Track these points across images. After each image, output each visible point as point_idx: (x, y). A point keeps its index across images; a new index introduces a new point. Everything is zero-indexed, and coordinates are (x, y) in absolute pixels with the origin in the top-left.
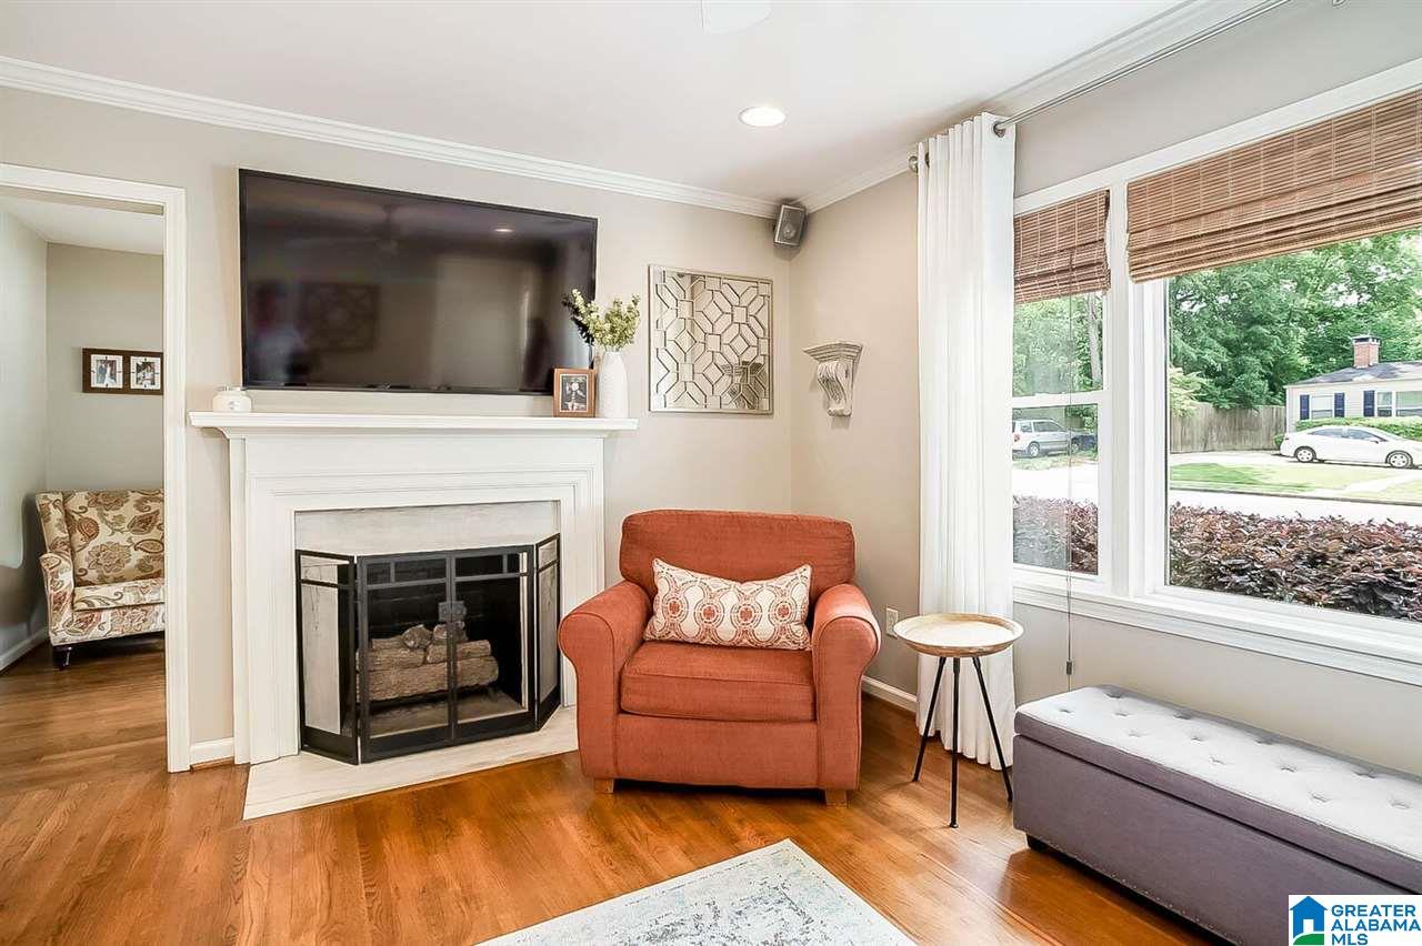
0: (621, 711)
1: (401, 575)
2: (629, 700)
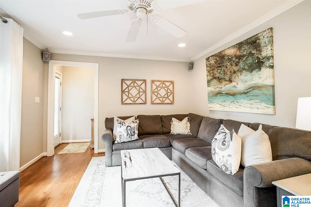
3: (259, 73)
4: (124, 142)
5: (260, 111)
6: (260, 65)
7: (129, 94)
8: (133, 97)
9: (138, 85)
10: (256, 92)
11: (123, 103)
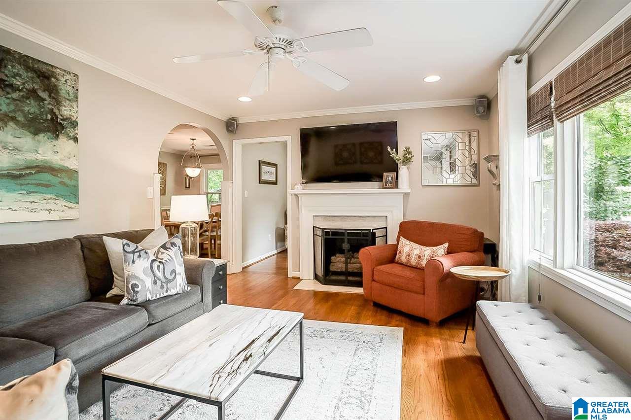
0: (373, 280)
1: (332, 235)
2: (375, 277)
3: (55, 142)
5: (54, 216)
6: (57, 128)
10: (46, 177)
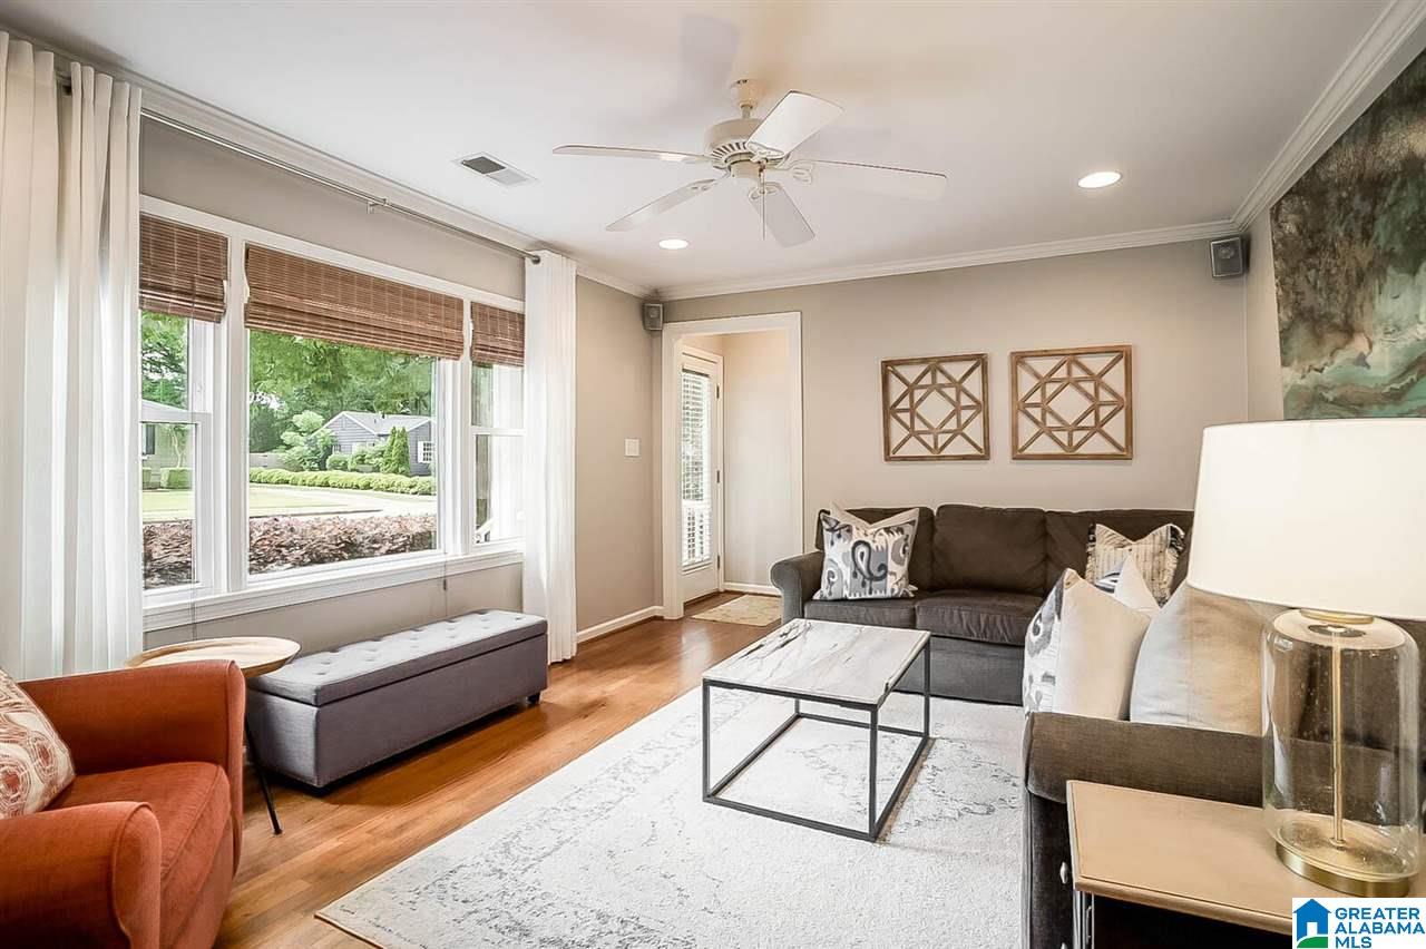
4: (845, 600)
7: (916, 420)
8: (930, 430)
9: (949, 378)
11: (889, 456)
